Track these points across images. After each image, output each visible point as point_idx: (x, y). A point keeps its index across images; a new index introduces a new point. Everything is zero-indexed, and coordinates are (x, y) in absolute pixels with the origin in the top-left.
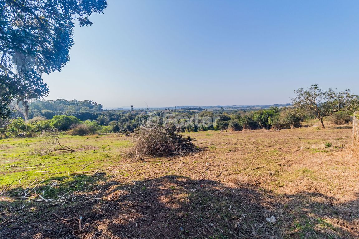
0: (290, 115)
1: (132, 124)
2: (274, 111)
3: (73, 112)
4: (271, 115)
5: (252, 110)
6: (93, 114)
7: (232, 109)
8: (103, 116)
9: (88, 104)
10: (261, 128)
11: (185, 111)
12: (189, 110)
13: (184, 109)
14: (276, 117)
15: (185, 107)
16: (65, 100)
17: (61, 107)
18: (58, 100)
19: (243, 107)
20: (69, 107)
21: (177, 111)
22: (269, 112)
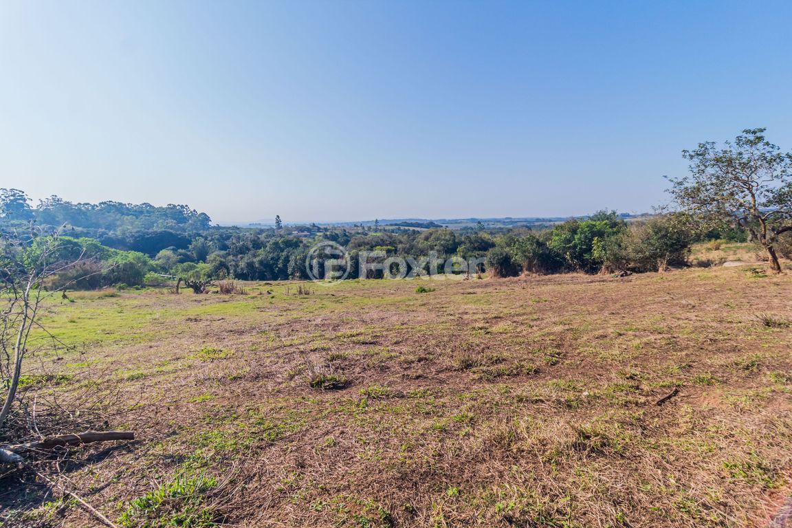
0: (656, 233)
1: (258, 259)
2: (606, 224)
3: (135, 230)
4: (601, 234)
5: (547, 227)
6: (180, 234)
7: (502, 226)
8: (203, 240)
9: (177, 213)
10: (570, 269)
11: (399, 229)
12: (407, 228)
13: (396, 225)
14: (613, 238)
15: (400, 220)
16: (120, 204)
17: (110, 219)
18: (105, 203)
19: (526, 220)
20: (127, 219)
21: (381, 231)
22: (595, 225)
